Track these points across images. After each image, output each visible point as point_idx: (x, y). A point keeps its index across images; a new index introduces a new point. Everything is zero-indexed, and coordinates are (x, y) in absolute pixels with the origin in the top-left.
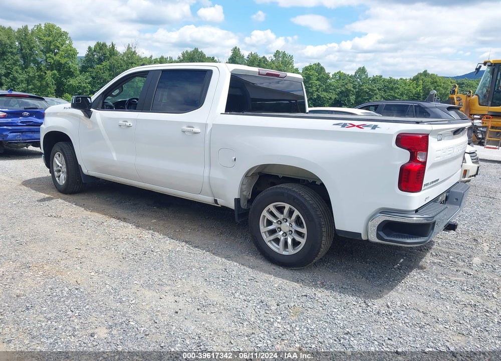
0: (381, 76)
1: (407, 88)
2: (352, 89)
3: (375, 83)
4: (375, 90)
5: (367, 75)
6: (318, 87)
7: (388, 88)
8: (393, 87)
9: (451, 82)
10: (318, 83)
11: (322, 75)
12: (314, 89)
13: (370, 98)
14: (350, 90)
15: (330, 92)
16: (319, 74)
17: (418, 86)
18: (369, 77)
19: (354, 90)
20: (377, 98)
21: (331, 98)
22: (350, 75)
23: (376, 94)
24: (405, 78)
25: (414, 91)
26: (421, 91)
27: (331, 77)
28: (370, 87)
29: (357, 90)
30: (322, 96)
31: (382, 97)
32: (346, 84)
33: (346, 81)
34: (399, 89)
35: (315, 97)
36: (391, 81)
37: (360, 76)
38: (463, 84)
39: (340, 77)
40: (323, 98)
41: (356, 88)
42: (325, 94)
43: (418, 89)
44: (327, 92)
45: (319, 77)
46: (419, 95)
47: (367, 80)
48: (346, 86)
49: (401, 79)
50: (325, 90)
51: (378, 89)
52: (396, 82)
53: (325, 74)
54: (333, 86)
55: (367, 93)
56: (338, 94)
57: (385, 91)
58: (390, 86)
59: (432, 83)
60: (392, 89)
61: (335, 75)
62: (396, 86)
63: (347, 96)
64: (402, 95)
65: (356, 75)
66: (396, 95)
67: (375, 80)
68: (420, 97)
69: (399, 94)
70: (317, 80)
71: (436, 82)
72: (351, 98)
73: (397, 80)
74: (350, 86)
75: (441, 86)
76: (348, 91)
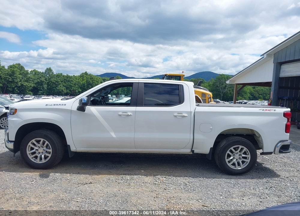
0: (62, 74)
1: (77, 81)
2: (45, 81)
3: (58, 77)
4: (59, 82)
5: (53, 72)
6: (21, 79)
7: (67, 81)
8: (69, 80)
9: (100, 79)
10: (21, 76)
11: (22, 71)
12: (19, 80)
13: (56, 87)
14: (44, 81)
15: (30, 82)
16: (21, 71)
17: (83, 80)
18: (54, 74)
19: (46, 82)
20: (60, 86)
21: (31, 86)
22: (42, 72)
23: (60, 84)
24: (76, 75)
25: (82, 83)
26: (85, 83)
27: (30, 73)
28: (56, 80)
29: (48, 81)
30: (24, 85)
31: (64, 85)
32: (41, 77)
33: (40, 76)
34: (73, 81)
35: (20, 85)
36: (68, 77)
37: (49, 73)
38: (105, 80)
39: (35, 73)
40: (25, 86)
41: (47, 80)
42: (27, 83)
43: (84, 82)
44: (27, 82)
45: (21, 72)
46: (84, 85)
47: (53, 76)
48: (40, 79)
49: (74, 76)
50: (27, 81)
51: (61, 81)
52: (71, 77)
53: (25, 71)
54: (31, 79)
55: (55, 83)
56: (36, 84)
57: (65, 82)
58: (68, 79)
59: (91, 79)
60: (69, 81)
61: (31, 71)
62: (71, 79)
63: (42, 85)
64: (75, 84)
65: (45, 72)
66: (72, 85)
67: (59, 76)
68: (85, 86)
69: (73, 84)
70: (19, 74)
71: (92, 78)
72: (44, 86)
73: (71, 76)
74: (43, 79)
75: (95, 80)
76: (42, 82)
